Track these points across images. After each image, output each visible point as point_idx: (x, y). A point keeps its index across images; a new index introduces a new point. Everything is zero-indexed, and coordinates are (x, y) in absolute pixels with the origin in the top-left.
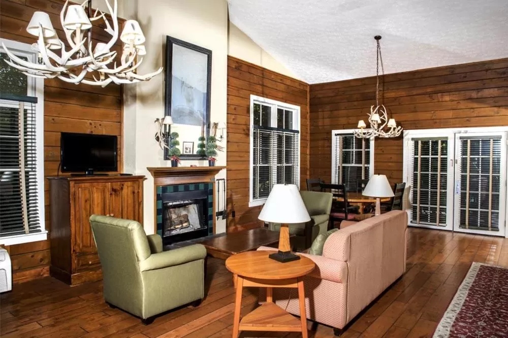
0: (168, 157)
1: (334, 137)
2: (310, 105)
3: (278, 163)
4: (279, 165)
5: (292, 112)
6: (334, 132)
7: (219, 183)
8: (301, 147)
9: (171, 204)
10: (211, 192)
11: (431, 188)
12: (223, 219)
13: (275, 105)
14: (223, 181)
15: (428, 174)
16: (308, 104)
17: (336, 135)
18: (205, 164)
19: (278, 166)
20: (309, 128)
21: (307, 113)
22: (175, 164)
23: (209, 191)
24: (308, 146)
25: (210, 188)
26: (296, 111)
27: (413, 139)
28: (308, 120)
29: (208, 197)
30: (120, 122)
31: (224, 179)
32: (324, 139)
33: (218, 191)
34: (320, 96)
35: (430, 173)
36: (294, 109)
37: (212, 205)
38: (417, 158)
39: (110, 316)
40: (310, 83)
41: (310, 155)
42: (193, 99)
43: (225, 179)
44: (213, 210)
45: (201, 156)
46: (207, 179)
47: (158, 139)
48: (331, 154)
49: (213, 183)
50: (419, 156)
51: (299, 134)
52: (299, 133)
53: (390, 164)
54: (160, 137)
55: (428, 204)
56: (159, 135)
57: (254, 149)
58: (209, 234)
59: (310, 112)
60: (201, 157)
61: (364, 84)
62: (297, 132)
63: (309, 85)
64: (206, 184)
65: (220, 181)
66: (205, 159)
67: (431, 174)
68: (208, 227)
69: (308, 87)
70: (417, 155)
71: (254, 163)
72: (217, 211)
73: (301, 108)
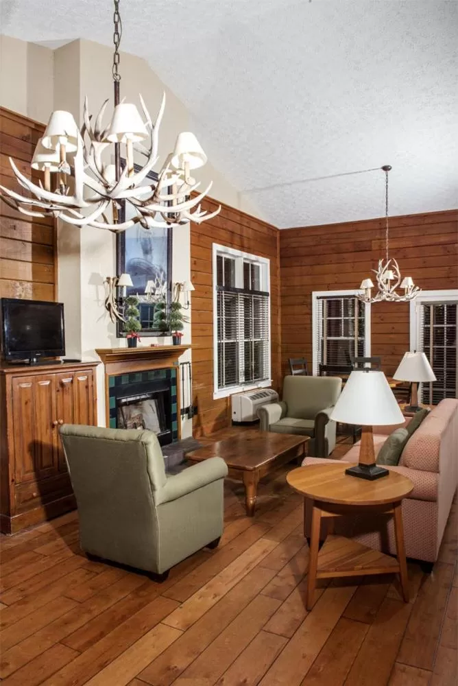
0: (121, 333)
1: (315, 301)
2: (281, 258)
3: (245, 338)
4: (247, 340)
5: (258, 267)
6: (315, 294)
7: (183, 368)
8: (271, 314)
9: (124, 401)
10: (174, 382)
11: (447, 367)
12: (189, 418)
13: (240, 257)
14: (188, 365)
15: (443, 348)
16: (278, 256)
17: (318, 298)
18: (167, 342)
19: (245, 342)
20: (279, 289)
21: (277, 268)
22: (132, 343)
23: (171, 380)
24: (279, 314)
25: (173, 376)
26: (263, 265)
27: (422, 303)
28: (279, 278)
29: (170, 388)
30: (53, 283)
31: (188, 363)
32: (302, 304)
33: (183, 380)
34: (294, 245)
35: (445, 347)
36: (263, 263)
37: (176, 399)
38: (429, 328)
39: (98, 574)
40: (280, 227)
41: (282, 325)
42: (151, 250)
43: (191, 362)
44: (178, 406)
45: (161, 331)
46: (168, 364)
47: (109, 308)
48: (311, 324)
49: (176, 370)
50: (432, 326)
51: (269, 298)
52: (268, 296)
53: (392, 336)
54: (112, 305)
55: (443, 387)
56: (110, 301)
57: (219, 319)
58: (173, 440)
59: (281, 267)
60: (161, 333)
61: (357, 231)
62: (266, 294)
63: (278, 230)
64: (168, 371)
65: (185, 365)
66: (166, 335)
67: (447, 349)
68: (171, 430)
69: (278, 232)
70: (429, 323)
71: (219, 339)
72: (182, 407)
73: (271, 262)
